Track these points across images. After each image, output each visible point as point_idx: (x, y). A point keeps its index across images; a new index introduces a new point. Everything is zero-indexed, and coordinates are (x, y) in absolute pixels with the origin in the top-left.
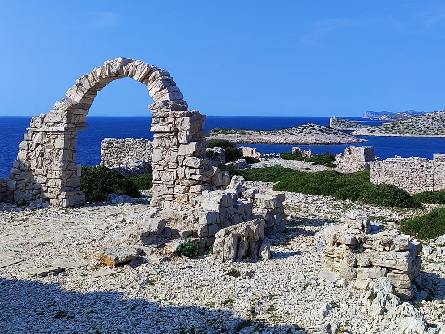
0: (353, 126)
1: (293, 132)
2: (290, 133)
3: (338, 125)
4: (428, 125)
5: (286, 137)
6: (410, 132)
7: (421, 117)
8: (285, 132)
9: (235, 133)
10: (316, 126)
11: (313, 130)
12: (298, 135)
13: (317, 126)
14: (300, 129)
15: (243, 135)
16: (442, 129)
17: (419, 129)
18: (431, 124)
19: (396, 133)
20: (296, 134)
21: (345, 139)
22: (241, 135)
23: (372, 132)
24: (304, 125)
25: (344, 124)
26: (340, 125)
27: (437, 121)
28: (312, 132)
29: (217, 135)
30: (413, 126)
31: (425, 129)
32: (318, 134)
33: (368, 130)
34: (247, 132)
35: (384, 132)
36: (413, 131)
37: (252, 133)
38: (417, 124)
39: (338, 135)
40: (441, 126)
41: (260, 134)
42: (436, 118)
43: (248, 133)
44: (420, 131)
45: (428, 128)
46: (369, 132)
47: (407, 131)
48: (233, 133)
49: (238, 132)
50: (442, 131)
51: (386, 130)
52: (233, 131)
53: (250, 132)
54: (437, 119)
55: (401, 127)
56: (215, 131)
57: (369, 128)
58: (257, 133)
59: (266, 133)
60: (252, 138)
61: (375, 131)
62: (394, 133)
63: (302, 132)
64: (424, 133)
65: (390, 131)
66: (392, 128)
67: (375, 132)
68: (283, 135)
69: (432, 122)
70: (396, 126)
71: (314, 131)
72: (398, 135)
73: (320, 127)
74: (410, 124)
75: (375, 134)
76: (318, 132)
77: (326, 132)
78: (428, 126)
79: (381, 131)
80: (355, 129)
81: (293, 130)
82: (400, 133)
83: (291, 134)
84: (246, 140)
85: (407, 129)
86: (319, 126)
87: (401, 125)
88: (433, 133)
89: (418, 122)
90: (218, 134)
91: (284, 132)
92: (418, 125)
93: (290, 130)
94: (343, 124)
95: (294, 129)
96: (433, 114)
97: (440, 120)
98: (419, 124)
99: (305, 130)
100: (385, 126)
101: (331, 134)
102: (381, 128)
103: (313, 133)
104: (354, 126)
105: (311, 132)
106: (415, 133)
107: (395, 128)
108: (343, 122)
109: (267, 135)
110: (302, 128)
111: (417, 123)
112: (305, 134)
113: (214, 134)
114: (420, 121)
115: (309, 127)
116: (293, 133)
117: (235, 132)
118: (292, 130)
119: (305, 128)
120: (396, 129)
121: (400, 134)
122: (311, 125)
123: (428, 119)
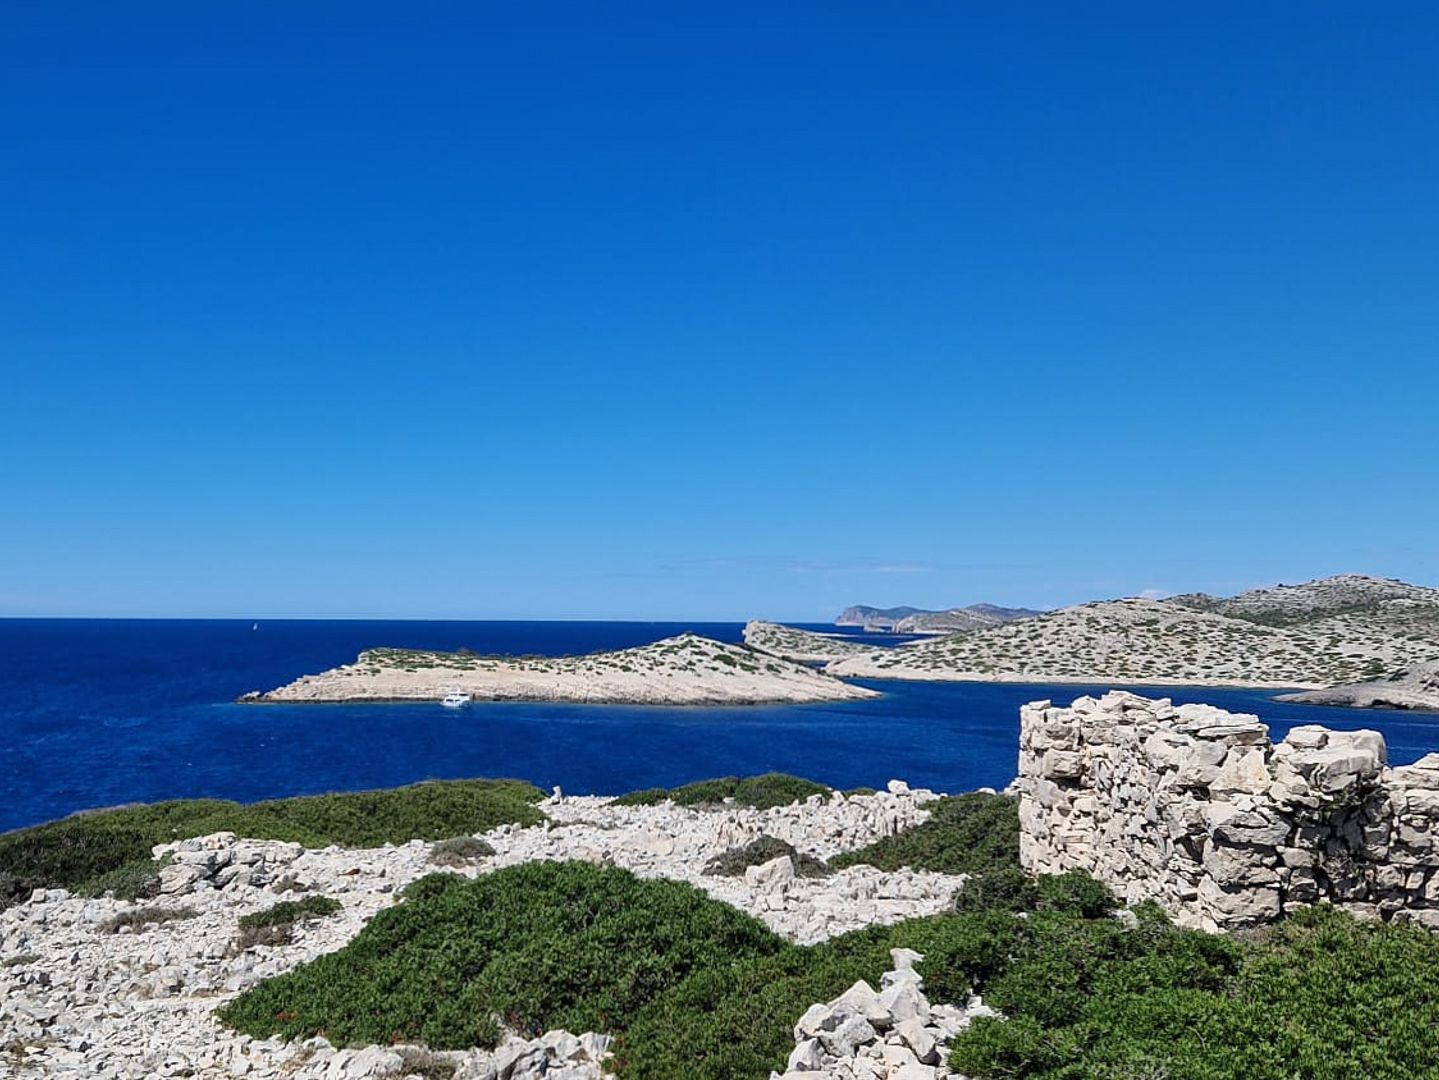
0: (820, 647)
1: (631, 662)
2: (622, 667)
3: (773, 644)
4: (1073, 644)
5: (611, 680)
6: (1014, 665)
7: (1048, 617)
8: (606, 663)
9: (438, 665)
10: (707, 644)
11: (699, 657)
12: (647, 672)
13: (713, 644)
14: (655, 655)
15: (463, 672)
16: (1121, 658)
17: (1045, 658)
18: (1083, 642)
19: (968, 670)
20: (642, 670)
21: (807, 687)
22: (459, 672)
23: (889, 666)
24: (667, 642)
25: (791, 640)
26: (779, 643)
27: (1105, 629)
28: (694, 664)
29: (378, 671)
30: (1024, 649)
31: (1065, 657)
32: (715, 669)
33: (875, 659)
34: (479, 662)
35: (929, 665)
36: (1023, 665)
37: (496, 665)
38: (1036, 642)
39: (781, 675)
40: (1118, 646)
41: (522, 669)
42: (1098, 623)
43: (483, 666)
44: (1047, 665)
45: (1074, 655)
46: (880, 667)
47: (1005, 663)
48: (431, 667)
49: (448, 663)
50: (1122, 665)
51: (936, 660)
52: (434, 657)
53: (490, 663)
54: (1103, 624)
55: (985, 652)
56: (372, 657)
57: (876, 654)
58: (513, 668)
59: (540, 666)
60: (493, 683)
61: (897, 662)
62: (960, 670)
63: (662, 664)
64: (1063, 671)
65: (947, 663)
66: (954, 652)
67: (898, 666)
68: (598, 673)
69: (1088, 635)
70: (967, 646)
71: (700, 661)
72: (975, 676)
73: (722, 648)
74: (1014, 641)
75: (901, 672)
76: (716, 664)
77: (741, 664)
78: (1073, 648)
79: (919, 663)
80: (825, 657)
81: (633, 658)
82: (982, 668)
83: (626, 669)
84: (476, 688)
85: (1001, 656)
86: (719, 643)
87: (983, 644)
88: (1091, 672)
89: (1041, 635)
90: (383, 670)
91: (600, 663)
92: (1040, 646)
93: (622, 657)
94: (789, 643)
95: (635, 655)
96: (1090, 611)
97: (1115, 628)
98: (1044, 642)
99: (670, 657)
100: (931, 648)
101: (757, 669)
102: (919, 654)
103: (699, 668)
104: (825, 646)
105: (690, 663)
106: (1031, 671)
107: (962, 655)
108: (787, 635)
109: (545, 671)
110: (659, 650)
111: (1036, 637)
112: (671, 671)
113: (368, 667)
114: (1047, 633)
115: (683, 647)
116: (630, 665)
117: (438, 662)
118: (627, 655)
119: (670, 650)
120: (966, 658)
121: (982, 672)
122: (691, 641)
123: (1071, 625)
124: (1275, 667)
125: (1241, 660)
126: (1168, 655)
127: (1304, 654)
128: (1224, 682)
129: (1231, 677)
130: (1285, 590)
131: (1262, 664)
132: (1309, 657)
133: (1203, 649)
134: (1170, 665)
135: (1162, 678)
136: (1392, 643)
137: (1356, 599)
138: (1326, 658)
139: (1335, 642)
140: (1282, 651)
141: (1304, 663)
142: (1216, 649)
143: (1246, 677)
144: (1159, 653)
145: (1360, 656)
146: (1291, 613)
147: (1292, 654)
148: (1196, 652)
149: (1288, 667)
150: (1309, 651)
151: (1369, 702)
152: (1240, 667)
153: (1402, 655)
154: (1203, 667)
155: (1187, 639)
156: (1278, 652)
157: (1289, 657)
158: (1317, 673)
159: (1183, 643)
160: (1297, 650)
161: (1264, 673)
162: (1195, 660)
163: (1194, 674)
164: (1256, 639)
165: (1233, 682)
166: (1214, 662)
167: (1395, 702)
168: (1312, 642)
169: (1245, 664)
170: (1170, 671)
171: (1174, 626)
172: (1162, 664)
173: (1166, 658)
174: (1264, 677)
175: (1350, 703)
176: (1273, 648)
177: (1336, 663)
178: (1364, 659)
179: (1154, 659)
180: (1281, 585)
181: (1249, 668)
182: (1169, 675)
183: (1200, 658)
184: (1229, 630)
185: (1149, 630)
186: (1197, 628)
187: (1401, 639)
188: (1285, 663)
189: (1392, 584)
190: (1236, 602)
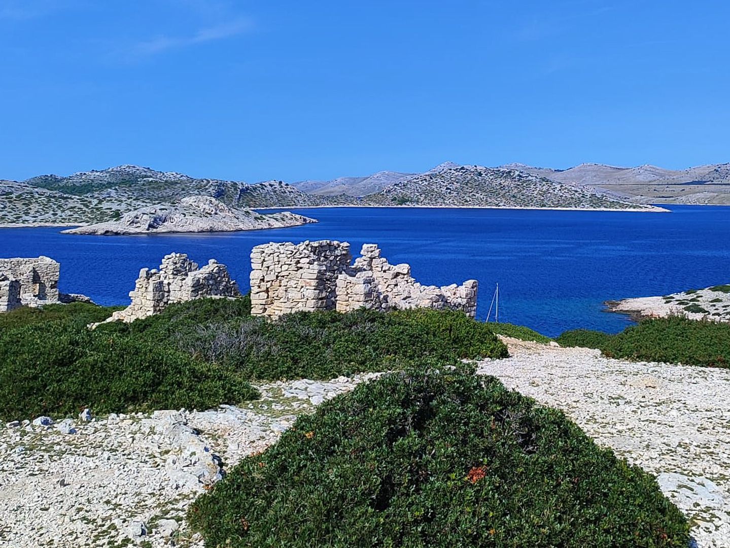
124: (69, 216)
125: (53, 212)
126: (15, 211)
127: (85, 209)
128: (42, 224)
129: (46, 222)
130: (95, 173)
131: (63, 214)
132: (87, 210)
133: (34, 207)
134: (15, 216)
135: (10, 224)
136: (126, 202)
137: (128, 177)
138: (95, 210)
139: (100, 202)
140: (75, 207)
141: (83, 213)
142: (41, 207)
143: (54, 222)
144: (10, 210)
145: (111, 209)
146: (96, 185)
147: (79, 209)
148: (30, 209)
149: (76, 216)
150: (87, 207)
151: (103, 232)
152: (52, 216)
153: (130, 208)
154: (33, 217)
155: (27, 202)
156: (72, 208)
157: (77, 210)
158: (89, 218)
159: (24, 204)
160: (82, 206)
161: (63, 219)
162: (29, 213)
163: (27, 221)
164: (63, 201)
165: (47, 224)
166: (39, 214)
167: (115, 231)
168: (90, 202)
169: (55, 215)
170: (15, 220)
171: (21, 195)
172: (11, 217)
173: (14, 213)
174: (63, 221)
175: (95, 232)
176: (69, 206)
177: (99, 213)
178: (113, 210)
179: (8, 214)
180: (93, 171)
181: (56, 217)
182: (14, 222)
183: (32, 212)
184: (49, 197)
185: (7, 198)
186: (33, 196)
187: (131, 200)
188: (74, 213)
189: (146, 170)
190: (70, 179)
